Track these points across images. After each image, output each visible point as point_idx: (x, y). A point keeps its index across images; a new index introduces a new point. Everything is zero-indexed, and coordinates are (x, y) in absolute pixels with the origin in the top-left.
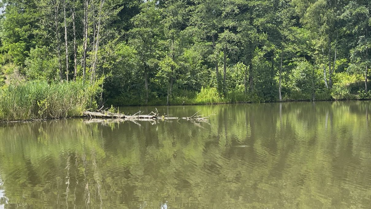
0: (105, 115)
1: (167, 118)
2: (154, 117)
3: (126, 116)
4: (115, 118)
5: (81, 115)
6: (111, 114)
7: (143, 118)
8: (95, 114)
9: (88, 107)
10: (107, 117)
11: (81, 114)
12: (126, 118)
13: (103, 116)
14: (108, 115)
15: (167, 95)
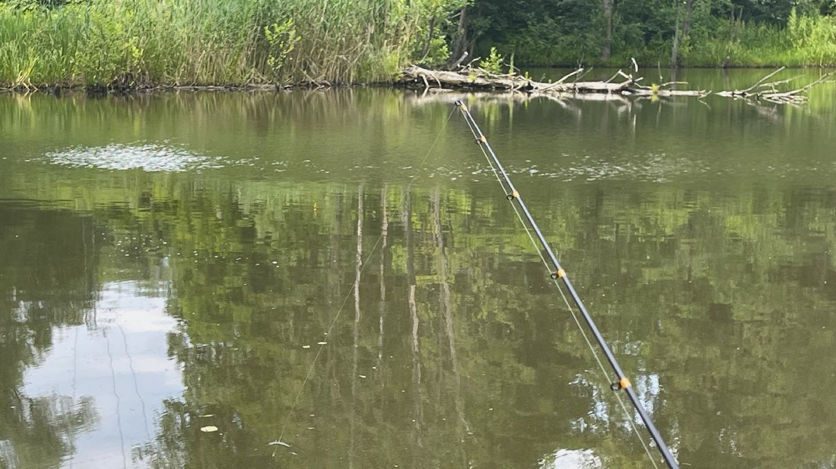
0: (470, 80)
1: (667, 93)
2: (626, 89)
3: (535, 84)
4: (501, 88)
5: (398, 79)
6: (490, 78)
7: (590, 91)
8: (441, 75)
9: (417, 55)
10: (475, 88)
11: (396, 75)
12: (537, 88)
13: (463, 83)
14: (480, 81)
15: (673, 33)
